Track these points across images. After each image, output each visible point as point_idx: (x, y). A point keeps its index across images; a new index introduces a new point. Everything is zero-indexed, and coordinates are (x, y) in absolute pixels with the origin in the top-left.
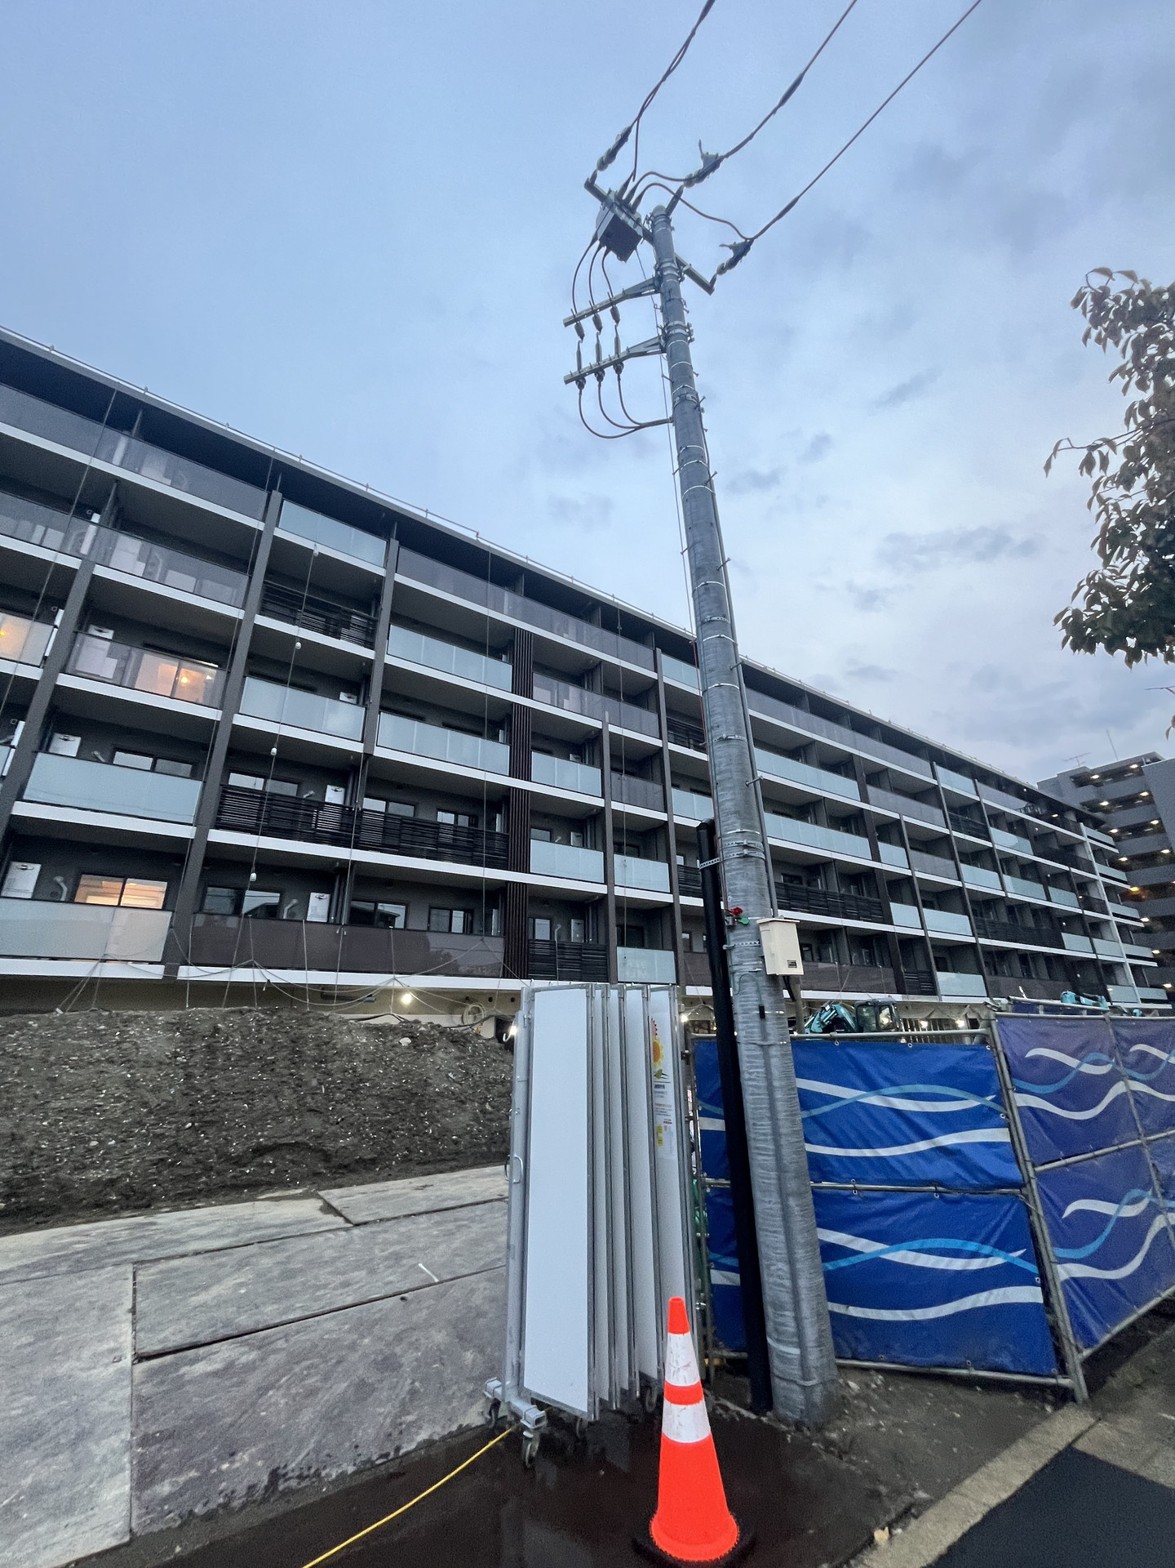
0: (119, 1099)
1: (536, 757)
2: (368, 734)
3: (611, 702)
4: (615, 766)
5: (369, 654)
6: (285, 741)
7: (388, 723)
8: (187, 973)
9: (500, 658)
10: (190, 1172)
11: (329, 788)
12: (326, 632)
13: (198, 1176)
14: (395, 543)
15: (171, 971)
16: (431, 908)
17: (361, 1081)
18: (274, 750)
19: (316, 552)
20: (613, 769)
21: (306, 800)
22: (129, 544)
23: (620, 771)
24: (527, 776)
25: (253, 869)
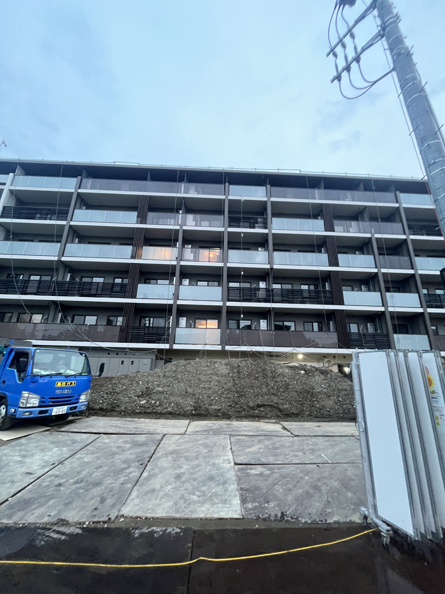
0: (216, 385)
1: (340, 256)
2: (270, 261)
3: (374, 224)
4: (381, 252)
5: (266, 231)
6: (244, 269)
7: (277, 255)
8: (228, 348)
9: (318, 219)
10: (239, 410)
11: (260, 283)
12: (250, 227)
13: (242, 412)
14: (269, 186)
15: (223, 347)
16: (304, 322)
17: (288, 385)
18: (242, 273)
19: (243, 200)
20: (380, 254)
21: (253, 288)
22: (190, 217)
23: (383, 254)
24: (337, 265)
25: (241, 313)
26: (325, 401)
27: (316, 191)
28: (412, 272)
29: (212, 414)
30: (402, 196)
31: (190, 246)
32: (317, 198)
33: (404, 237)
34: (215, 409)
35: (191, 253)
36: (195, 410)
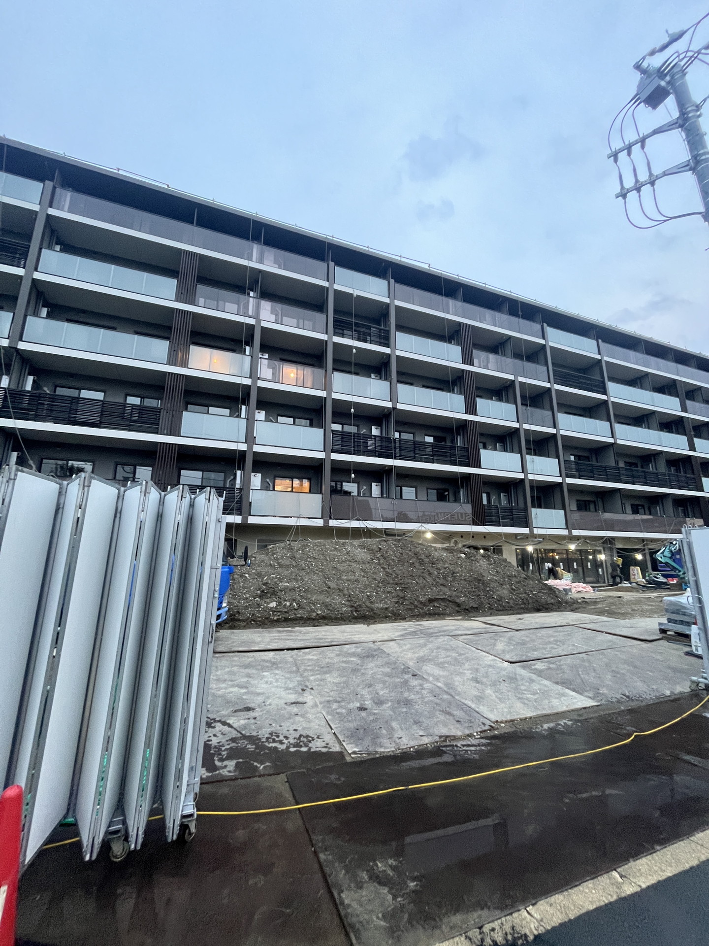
0: (364, 576)
1: (479, 401)
2: (393, 397)
3: (518, 362)
4: (524, 403)
5: (387, 350)
6: (357, 405)
7: (402, 389)
8: (333, 523)
9: (454, 343)
10: (410, 607)
11: (373, 428)
12: (359, 340)
13: (414, 609)
14: (392, 281)
15: (326, 522)
16: (427, 489)
17: (454, 573)
18: (352, 410)
19: (355, 295)
20: (522, 404)
21: (362, 434)
22: (266, 306)
23: (526, 405)
24: (475, 413)
25: (352, 472)
26: (499, 591)
27: (451, 302)
28: (553, 431)
29: (380, 615)
30: (550, 331)
31: (266, 356)
32: (451, 312)
33: (548, 385)
34: (382, 609)
35: (269, 367)
36: (356, 611)
